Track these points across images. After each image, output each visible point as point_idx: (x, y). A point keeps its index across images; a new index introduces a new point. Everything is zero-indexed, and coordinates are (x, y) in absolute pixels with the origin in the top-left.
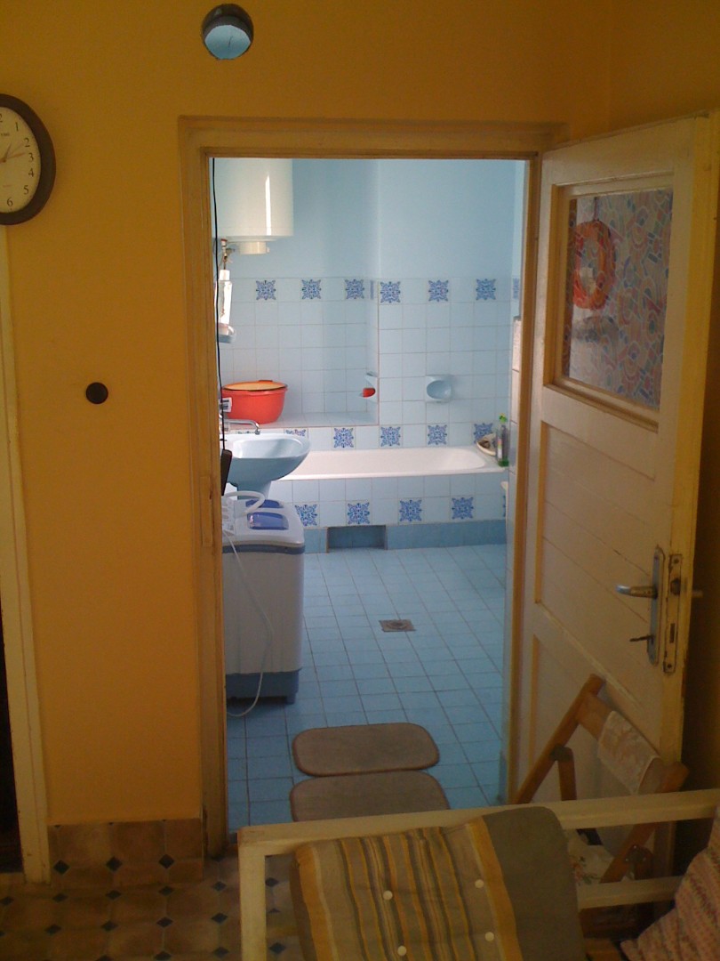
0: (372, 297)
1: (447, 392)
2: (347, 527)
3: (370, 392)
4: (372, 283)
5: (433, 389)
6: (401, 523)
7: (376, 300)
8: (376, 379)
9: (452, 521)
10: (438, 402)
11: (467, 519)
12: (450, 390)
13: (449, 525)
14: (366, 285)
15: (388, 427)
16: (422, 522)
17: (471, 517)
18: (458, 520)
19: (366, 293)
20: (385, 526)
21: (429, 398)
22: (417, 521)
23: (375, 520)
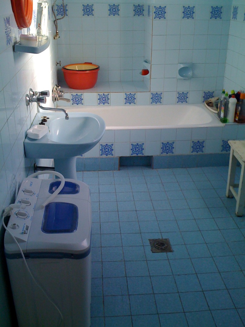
0: (149, 15)
1: (190, 73)
2: (130, 157)
3: (146, 72)
4: (149, 7)
5: (182, 71)
6: (161, 155)
7: (151, 17)
8: (150, 65)
9: (192, 154)
10: (184, 79)
11: (200, 153)
12: (192, 72)
13: (190, 156)
14: (146, 8)
15: (155, 93)
16: (173, 154)
17: (203, 152)
18: (195, 153)
19: (145, 13)
20: (152, 156)
21: (179, 77)
22: (171, 154)
23: (147, 153)
